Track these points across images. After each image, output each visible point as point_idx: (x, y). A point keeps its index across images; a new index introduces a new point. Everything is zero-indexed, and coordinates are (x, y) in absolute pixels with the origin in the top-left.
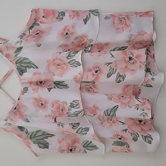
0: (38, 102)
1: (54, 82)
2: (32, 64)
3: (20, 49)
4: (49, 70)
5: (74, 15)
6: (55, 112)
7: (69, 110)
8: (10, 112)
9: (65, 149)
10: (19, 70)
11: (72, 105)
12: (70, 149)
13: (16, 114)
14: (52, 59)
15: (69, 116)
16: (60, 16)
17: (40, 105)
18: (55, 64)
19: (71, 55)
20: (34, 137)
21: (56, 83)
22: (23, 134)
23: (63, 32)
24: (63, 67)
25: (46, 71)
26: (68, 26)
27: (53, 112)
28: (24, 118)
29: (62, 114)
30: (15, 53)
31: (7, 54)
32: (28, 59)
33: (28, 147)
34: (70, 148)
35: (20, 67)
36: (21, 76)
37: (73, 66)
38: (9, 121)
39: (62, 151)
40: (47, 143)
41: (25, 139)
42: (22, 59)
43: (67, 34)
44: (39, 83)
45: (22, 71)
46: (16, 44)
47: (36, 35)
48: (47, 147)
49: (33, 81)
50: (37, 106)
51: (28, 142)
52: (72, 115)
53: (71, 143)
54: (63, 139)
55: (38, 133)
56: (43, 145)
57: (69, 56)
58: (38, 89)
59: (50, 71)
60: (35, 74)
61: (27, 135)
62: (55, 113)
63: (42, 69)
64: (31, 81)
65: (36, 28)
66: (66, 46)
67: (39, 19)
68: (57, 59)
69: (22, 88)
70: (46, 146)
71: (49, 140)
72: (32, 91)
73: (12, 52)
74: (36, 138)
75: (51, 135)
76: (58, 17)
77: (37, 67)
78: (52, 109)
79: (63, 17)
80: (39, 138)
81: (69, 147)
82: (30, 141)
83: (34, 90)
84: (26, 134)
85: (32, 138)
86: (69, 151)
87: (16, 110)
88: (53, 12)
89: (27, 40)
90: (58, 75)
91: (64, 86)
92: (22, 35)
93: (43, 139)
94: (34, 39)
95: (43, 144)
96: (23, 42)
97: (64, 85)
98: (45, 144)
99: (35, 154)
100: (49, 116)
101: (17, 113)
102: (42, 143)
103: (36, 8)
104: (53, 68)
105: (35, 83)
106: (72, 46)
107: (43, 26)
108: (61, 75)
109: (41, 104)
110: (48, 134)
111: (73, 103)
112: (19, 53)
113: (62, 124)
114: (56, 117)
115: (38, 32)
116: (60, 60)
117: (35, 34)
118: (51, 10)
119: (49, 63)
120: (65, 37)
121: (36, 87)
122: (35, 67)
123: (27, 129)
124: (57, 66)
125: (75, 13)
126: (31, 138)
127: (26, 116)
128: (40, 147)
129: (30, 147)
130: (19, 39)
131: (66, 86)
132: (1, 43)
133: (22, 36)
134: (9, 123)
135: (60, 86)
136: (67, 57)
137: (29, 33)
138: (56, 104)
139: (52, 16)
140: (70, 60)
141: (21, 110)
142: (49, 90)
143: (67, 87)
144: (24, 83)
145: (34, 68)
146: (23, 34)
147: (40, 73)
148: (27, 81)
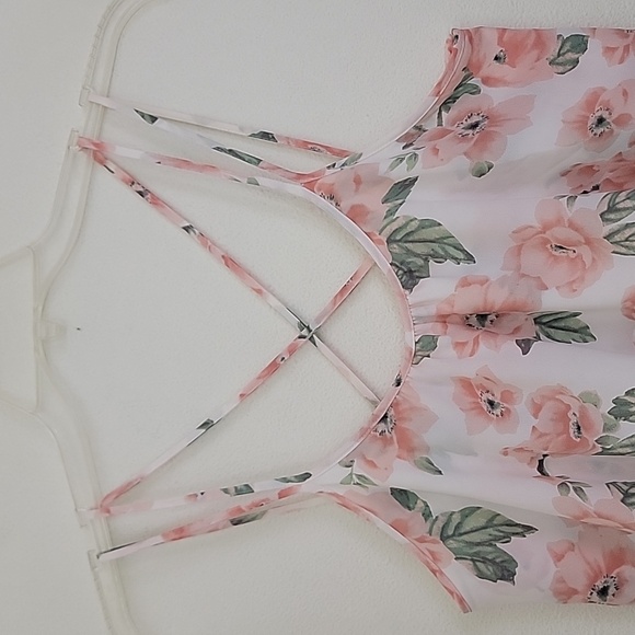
0: (476, 396)
1: (537, 316)
2: (450, 245)
3: (405, 186)
4: (519, 268)
5: (627, 49)
6: (546, 435)
7: (607, 428)
8: (364, 432)
9: (580, 588)
10: (400, 269)
11: (623, 408)
12: (601, 587)
13: (387, 442)
14: (537, 225)
15: (604, 452)
16: (568, 51)
17: (485, 406)
18: (546, 241)
19: (621, 206)
20: (458, 532)
21: (545, 320)
22: (414, 518)
23: (583, 116)
24: (580, 257)
25: (509, 273)
26: (605, 90)
27: (541, 435)
28: (418, 455)
29: (576, 445)
30: (385, 201)
31: (353, 208)
32: (440, 224)
33: (434, 572)
34: (600, 585)
35: (404, 257)
36: (407, 292)
37: (624, 250)
38: (358, 469)
39: (565, 594)
40: (506, 558)
41: (421, 540)
42: (414, 225)
43: (601, 121)
44: (474, 320)
45: (410, 271)
46: (392, 167)
47: (470, 132)
48: (509, 576)
49: (455, 310)
50: (473, 409)
51: (432, 553)
52: (621, 450)
53: (603, 565)
54: (572, 547)
55: (469, 518)
56: (491, 568)
57: (611, 209)
58: (476, 342)
59: (521, 272)
60: (465, 283)
61: (429, 524)
62: (548, 438)
63: (490, 266)
64: (446, 310)
65: (466, 102)
66: (589, 170)
67: (479, 68)
68: (559, 222)
69: (411, 339)
70: (504, 571)
71: (514, 547)
72: (452, 353)
73: (373, 200)
74: (465, 537)
75: (520, 530)
76: (559, 55)
77: (470, 258)
78: (535, 422)
79: (576, 56)
80: (476, 537)
81: (596, 578)
82: (440, 548)
83: (459, 345)
84: (426, 520)
85: (449, 537)
86: (595, 594)
87: (386, 423)
88: (539, 38)
89: (436, 151)
90: (557, 288)
91: (575, 331)
92: (414, 131)
93: (494, 543)
94: (466, 146)
95: (492, 561)
96: (420, 157)
97: (576, 328)
98: (502, 562)
99: (461, 601)
100: (520, 450)
101: (392, 438)
102: (489, 560)
103: (470, 27)
104: (534, 260)
105: (458, 319)
106: (611, 171)
107: (494, 97)
108: (572, 286)
109: (490, 402)
110: (511, 524)
111: (628, 399)
112: (400, 201)
113: (575, 486)
114: (545, 456)
115: (475, 119)
116: (571, 225)
117: (462, 126)
118: (530, 31)
119: (524, 240)
120: (591, 135)
121: (467, 335)
122: (462, 256)
123: (425, 502)
124: (554, 253)
125: (631, 39)
126: (444, 538)
127: (428, 449)
128: (481, 575)
129: (442, 573)
130: (399, 150)
131: (583, 334)
132: (334, 165)
133: (413, 135)
134: (359, 477)
135: (560, 334)
136: (601, 215)
137: (440, 124)
138: (549, 404)
139: (535, 53)
140: (614, 226)
141: (405, 425)
142: (525, 346)
143: (588, 338)
144: (418, 318)
145: (458, 261)
146: (416, 127)
147: (484, 282)
148: (433, 310)
